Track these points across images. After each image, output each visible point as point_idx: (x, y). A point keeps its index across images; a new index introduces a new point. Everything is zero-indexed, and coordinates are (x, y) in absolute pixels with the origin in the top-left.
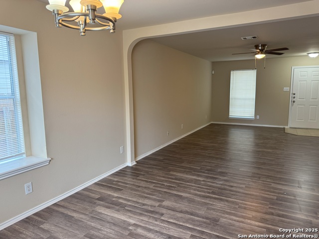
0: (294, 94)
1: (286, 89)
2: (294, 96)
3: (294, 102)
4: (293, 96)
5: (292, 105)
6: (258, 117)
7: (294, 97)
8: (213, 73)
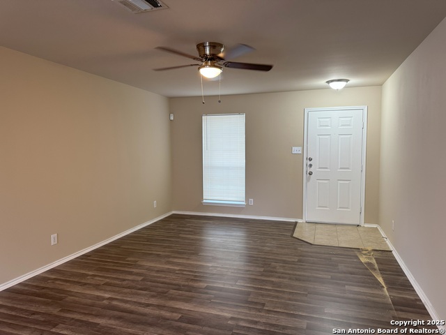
0: (310, 160)
1: (296, 150)
2: (311, 162)
3: (311, 174)
4: (309, 163)
5: (308, 180)
6: (251, 201)
7: (311, 166)
8: (172, 118)
